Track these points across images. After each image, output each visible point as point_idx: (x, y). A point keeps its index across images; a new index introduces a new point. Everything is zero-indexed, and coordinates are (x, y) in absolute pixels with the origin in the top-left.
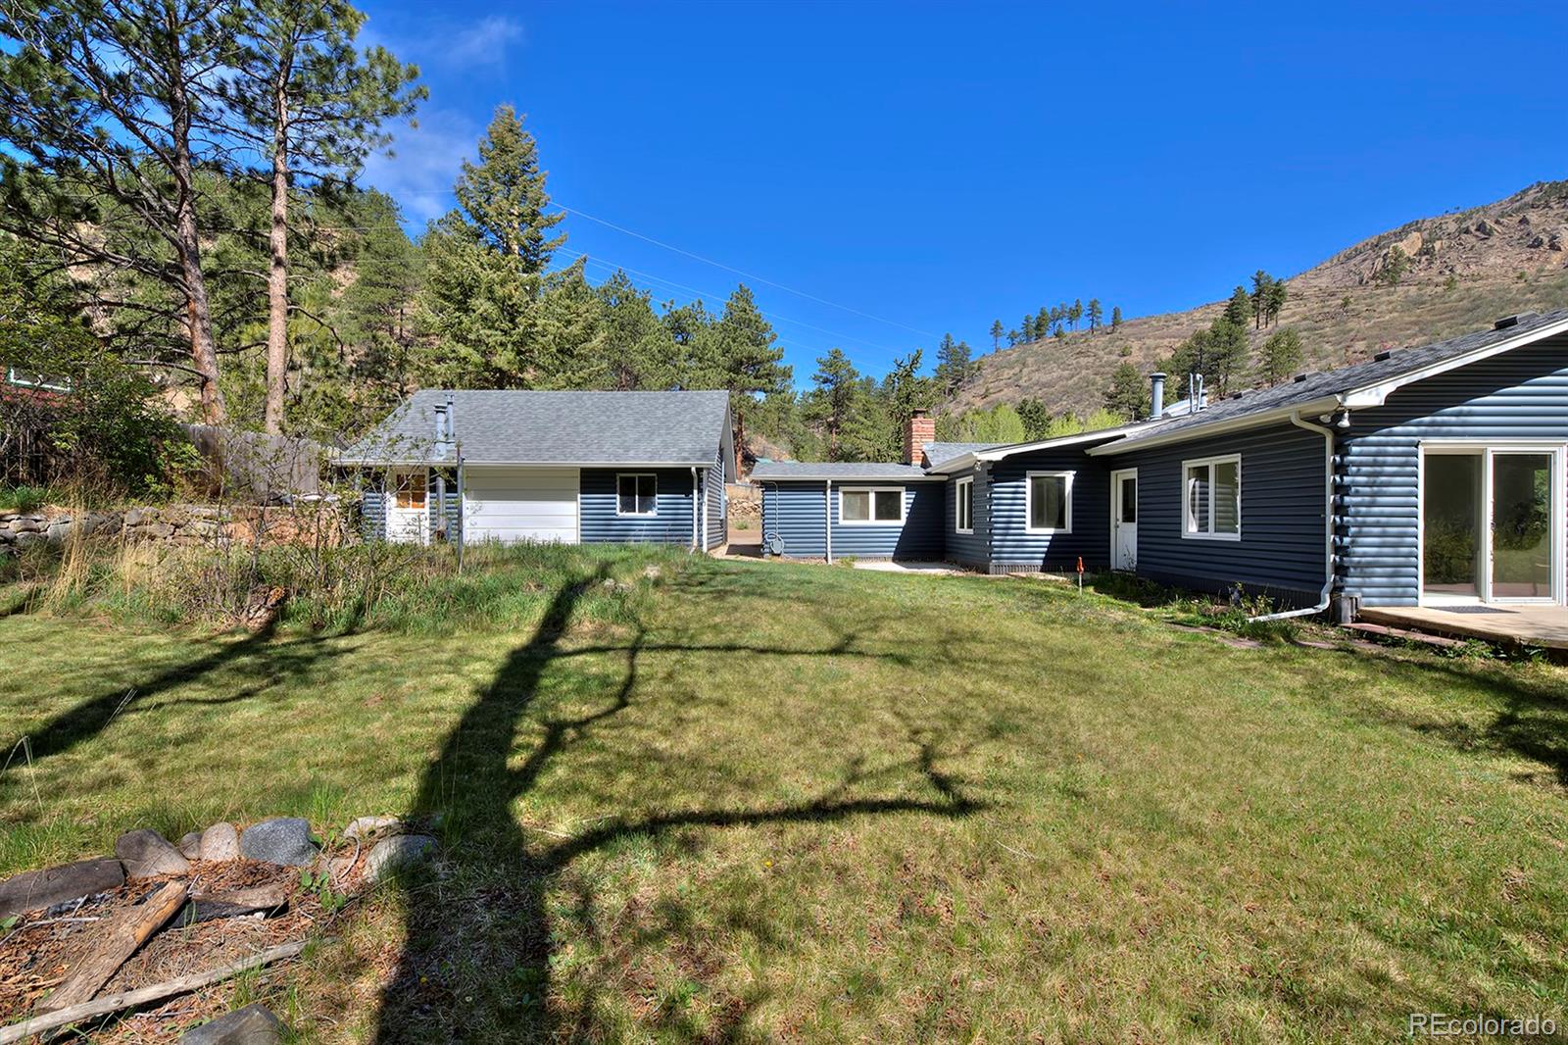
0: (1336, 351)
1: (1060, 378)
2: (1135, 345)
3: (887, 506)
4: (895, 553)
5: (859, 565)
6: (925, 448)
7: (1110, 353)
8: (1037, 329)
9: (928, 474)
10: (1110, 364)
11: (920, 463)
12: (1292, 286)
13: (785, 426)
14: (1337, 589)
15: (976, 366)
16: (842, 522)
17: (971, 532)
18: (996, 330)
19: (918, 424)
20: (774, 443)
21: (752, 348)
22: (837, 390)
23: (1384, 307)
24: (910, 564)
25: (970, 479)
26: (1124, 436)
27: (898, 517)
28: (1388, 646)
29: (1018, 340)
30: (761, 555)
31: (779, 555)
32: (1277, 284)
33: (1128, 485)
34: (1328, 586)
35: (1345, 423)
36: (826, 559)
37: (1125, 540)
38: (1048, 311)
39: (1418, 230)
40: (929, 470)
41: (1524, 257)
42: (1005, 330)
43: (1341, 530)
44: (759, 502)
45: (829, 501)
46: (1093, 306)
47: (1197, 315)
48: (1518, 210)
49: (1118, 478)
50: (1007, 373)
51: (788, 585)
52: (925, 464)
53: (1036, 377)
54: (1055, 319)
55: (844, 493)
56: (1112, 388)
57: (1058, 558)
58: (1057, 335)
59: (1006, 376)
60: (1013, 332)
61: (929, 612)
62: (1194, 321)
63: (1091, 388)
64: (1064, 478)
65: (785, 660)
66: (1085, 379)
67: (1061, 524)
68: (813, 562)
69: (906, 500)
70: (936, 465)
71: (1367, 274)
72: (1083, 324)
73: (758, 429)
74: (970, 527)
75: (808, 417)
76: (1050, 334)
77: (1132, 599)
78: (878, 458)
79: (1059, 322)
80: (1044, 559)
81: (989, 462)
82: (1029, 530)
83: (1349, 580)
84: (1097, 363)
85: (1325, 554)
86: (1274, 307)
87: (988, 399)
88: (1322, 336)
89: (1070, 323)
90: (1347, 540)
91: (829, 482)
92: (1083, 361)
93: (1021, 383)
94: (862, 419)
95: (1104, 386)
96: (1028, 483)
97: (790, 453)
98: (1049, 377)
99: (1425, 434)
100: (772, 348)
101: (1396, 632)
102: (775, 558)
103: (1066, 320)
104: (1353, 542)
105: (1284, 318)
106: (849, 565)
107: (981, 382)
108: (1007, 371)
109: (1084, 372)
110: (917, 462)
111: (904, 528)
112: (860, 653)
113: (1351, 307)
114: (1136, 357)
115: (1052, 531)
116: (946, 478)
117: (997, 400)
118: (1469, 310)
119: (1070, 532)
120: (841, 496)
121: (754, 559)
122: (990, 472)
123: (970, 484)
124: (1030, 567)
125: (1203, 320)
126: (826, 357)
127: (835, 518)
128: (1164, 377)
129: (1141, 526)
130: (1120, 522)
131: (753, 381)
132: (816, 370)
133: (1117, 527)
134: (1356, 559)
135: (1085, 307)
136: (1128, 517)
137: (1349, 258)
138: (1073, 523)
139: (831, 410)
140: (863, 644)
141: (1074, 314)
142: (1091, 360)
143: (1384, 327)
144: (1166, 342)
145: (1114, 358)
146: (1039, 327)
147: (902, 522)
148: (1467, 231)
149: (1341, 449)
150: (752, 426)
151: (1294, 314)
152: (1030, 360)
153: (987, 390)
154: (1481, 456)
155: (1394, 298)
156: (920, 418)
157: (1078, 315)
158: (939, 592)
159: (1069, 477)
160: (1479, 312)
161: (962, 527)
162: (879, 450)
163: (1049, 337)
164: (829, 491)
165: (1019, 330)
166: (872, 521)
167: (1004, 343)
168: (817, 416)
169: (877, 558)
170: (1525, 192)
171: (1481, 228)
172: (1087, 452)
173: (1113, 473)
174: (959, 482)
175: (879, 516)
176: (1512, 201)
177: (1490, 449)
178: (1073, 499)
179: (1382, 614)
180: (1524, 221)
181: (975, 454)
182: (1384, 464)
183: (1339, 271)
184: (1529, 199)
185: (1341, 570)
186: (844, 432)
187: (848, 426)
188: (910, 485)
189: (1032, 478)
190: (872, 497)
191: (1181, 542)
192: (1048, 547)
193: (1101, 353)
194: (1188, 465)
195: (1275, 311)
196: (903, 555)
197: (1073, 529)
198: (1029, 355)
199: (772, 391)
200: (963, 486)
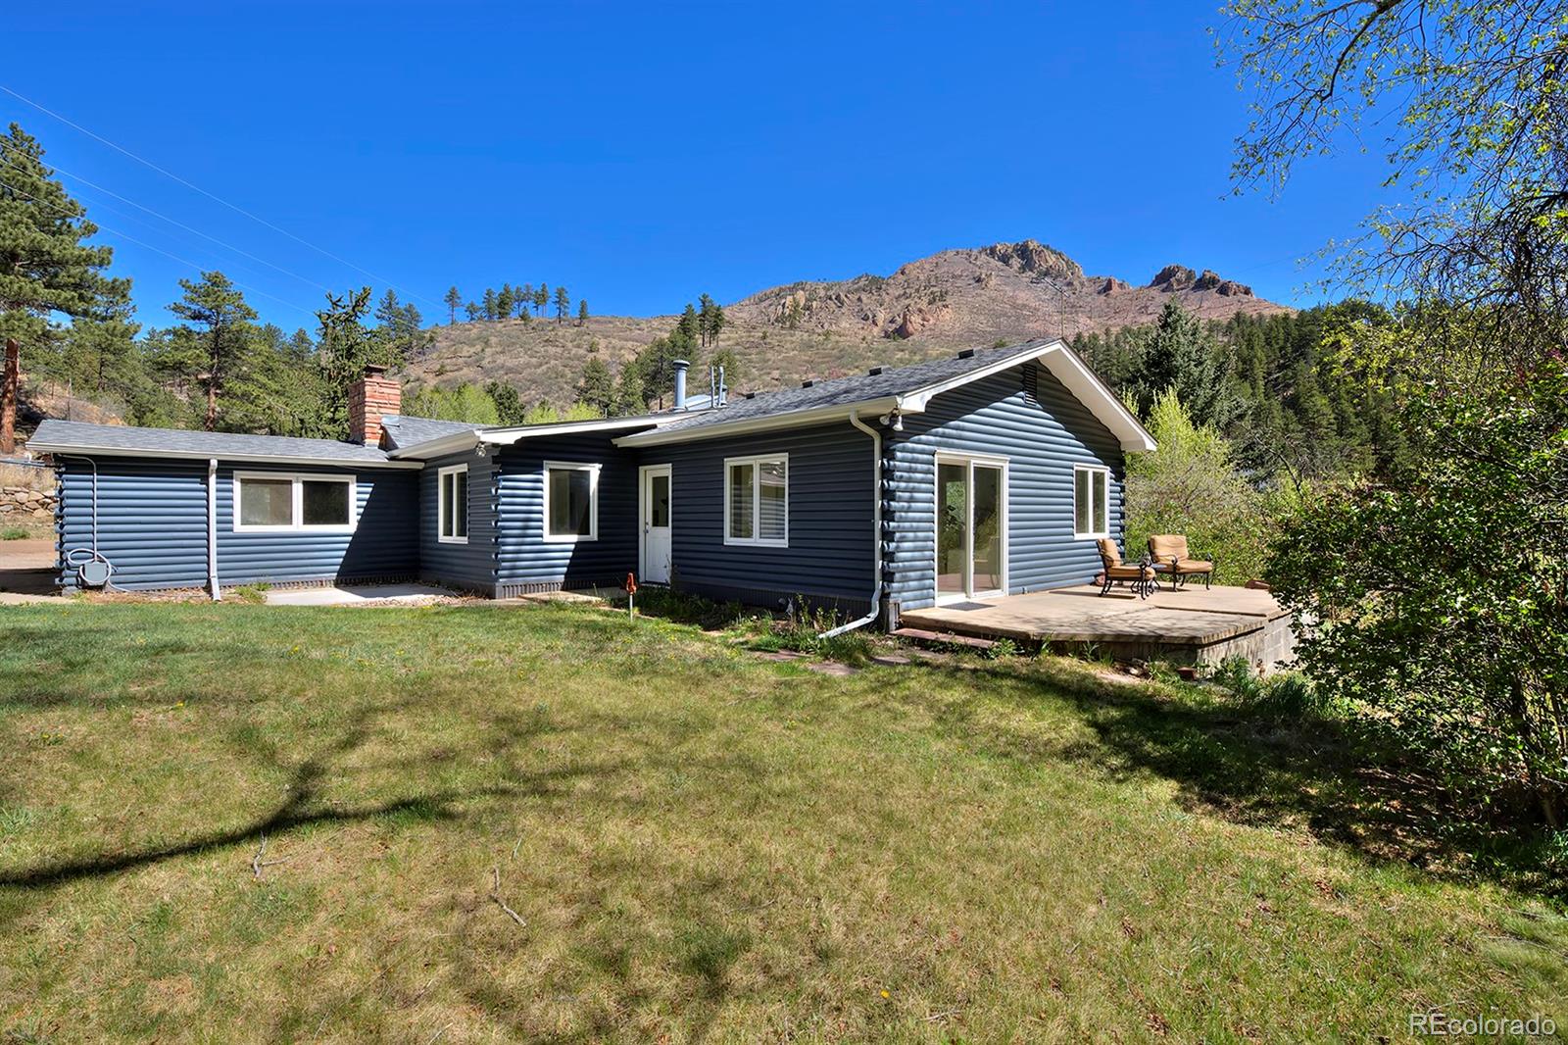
0: (760, 375)
1: (528, 365)
2: (602, 343)
3: (325, 503)
4: (339, 573)
5: (277, 598)
6: (385, 421)
7: (579, 346)
8: (501, 307)
9: (393, 459)
10: (579, 358)
11: (377, 442)
12: (727, 313)
13: (114, 375)
14: (885, 596)
15: (427, 335)
16: (239, 528)
17: (464, 540)
18: (452, 298)
19: (373, 387)
20: (90, 399)
21: (39, 236)
22: (217, 334)
23: (788, 345)
24: (366, 590)
25: (463, 468)
26: (654, 427)
27: (343, 518)
28: (938, 651)
29: (478, 314)
30: (57, 590)
31: (99, 588)
32: (718, 310)
33: (659, 483)
34: (877, 595)
35: (899, 427)
36: (208, 589)
37: (657, 547)
38: (513, 290)
39: (803, 289)
40: (395, 453)
41: (860, 326)
42: (463, 301)
43: (887, 535)
44: (53, 493)
45: (213, 494)
46: (560, 293)
47: (655, 324)
48: (857, 290)
49: (648, 475)
50: (466, 351)
51: (123, 663)
52: (386, 443)
53: (501, 359)
54: (520, 300)
55: (244, 482)
56: (582, 383)
57: (583, 573)
58: (522, 318)
59: (465, 353)
60: (472, 305)
61: (445, 684)
62: (653, 329)
63: (560, 380)
64: (588, 472)
65: (115, 887)
66: (553, 369)
67: (584, 529)
68: (179, 597)
69: (357, 496)
70: (405, 446)
71: (773, 318)
72: (549, 312)
73: (53, 373)
74: (461, 533)
75: (162, 367)
76: (514, 315)
77: (689, 620)
78: (302, 430)
79: (524, 304)
80: (566, 574)
81: (495, 445)
82: (548, 537)
83: (895, 585)
84: (566, 354)
85: (874, 560)
86: (716, 328)
87: (444, 377)
88: (750, 361)
89: (537, 307)
90: (893, 545)
91: (214, 463)
92: (552, 350)
93: (484, 363)
94: (263, 379)
95: (573, 379)
96: (546, 476)
97: (125, 418)
98: (515, 362)
99: (939, 444)
100: (86, 245)
101: (943, 637)
102: (89, 594)
103: (531, 304)
104: (897, 547)
105: (723, 340)
106: (258, 600)
107: (435, 356)
108: (466, 348)
109: (553, 362)
110: (372, 442)
111: (354, 536)
112: (330, 816)
113: (768, 340)
114: (603, 355)
115: (574, 538)
116: (420, 466)
117: (456, 380)
118: (839, 358)
119: (596, 539)
120: (237, 486)
121: (35, 600)
122: (495, 460)
123: (462, 477)
124: (549, 586)
125: (660, 330)
126: (197, 281)
127: (225, 520)
128: (686, 365)
129: (677, 531)
130: (650, 527)
131: (42, 290)
132: (180, 297)
133: (646, 532)
134: (900, 564)
135: (552, 296)
136: (658, 520)
137: (761, 301)
138: (599, 528)
139: (206, 360)
140: (335, 792)
141: (541, 299)
142: (559, 350)
143: (790, 360)
144: (629, 344)
145: (582, 352)
146: (502, 304)
147: (351, 527)
148: (830, 299)
149: (888, 453)
150: (42, 367)
151: (729, 339)
152: (493, 340)
153: (442, 366)
154: (965, 467)
155: (794, 339)
156: (376, 378)
157: (545, 301)
158: (446, 642)
159: (594, 471)
160: (844, 361)
161: (448, 532)
162: (302, 421)
163: (514, 319)
164: (213, 479)
165: (480, 303)
166: (298, 525)
167: (461, 316)
168: (178, 367)
169: (307, 583)
170: (860, 278)
171: (838, 297)
172: (615, 441)
173: (642, 469)
174: (443, 472)
175: (310, 517)
176: (854, 283)
177: (973, 461)
178: (599, 498)
179: (921, 618)
180: (859, 299)
181: (478, 433)
182: (916, 471)
183: (754, 310)
184: (861, 284)
185: (888, 577)
186: (229, 394)
187: (239, 387)
188: (363, 474)
189: (551, 470)
190: (298, 490)
191: (723, 549)
192: (571, 559)
193: (570, 345)
194: (730, 463)
195: (717, 332)
196: (351, 576)
197: (599, 535)
198: (492, 334)
199: (85, 313)
200: (449, 478)
